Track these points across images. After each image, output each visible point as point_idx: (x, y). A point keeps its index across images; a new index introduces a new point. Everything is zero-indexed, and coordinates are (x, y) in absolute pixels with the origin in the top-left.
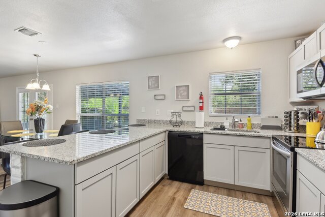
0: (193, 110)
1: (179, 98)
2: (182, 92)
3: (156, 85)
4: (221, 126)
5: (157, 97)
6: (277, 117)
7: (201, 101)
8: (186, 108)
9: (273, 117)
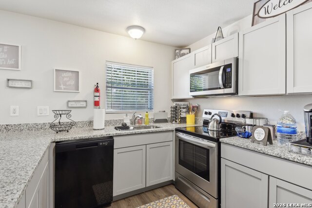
0: (85, 105)
1: (61, 89)
2: (65, 79)
3: (12, 62)
4: (123, 125)
5: (11, 84)
6: (164, 111)
7: (97, 94)
8: (73, 103)
9: (162, 112)
